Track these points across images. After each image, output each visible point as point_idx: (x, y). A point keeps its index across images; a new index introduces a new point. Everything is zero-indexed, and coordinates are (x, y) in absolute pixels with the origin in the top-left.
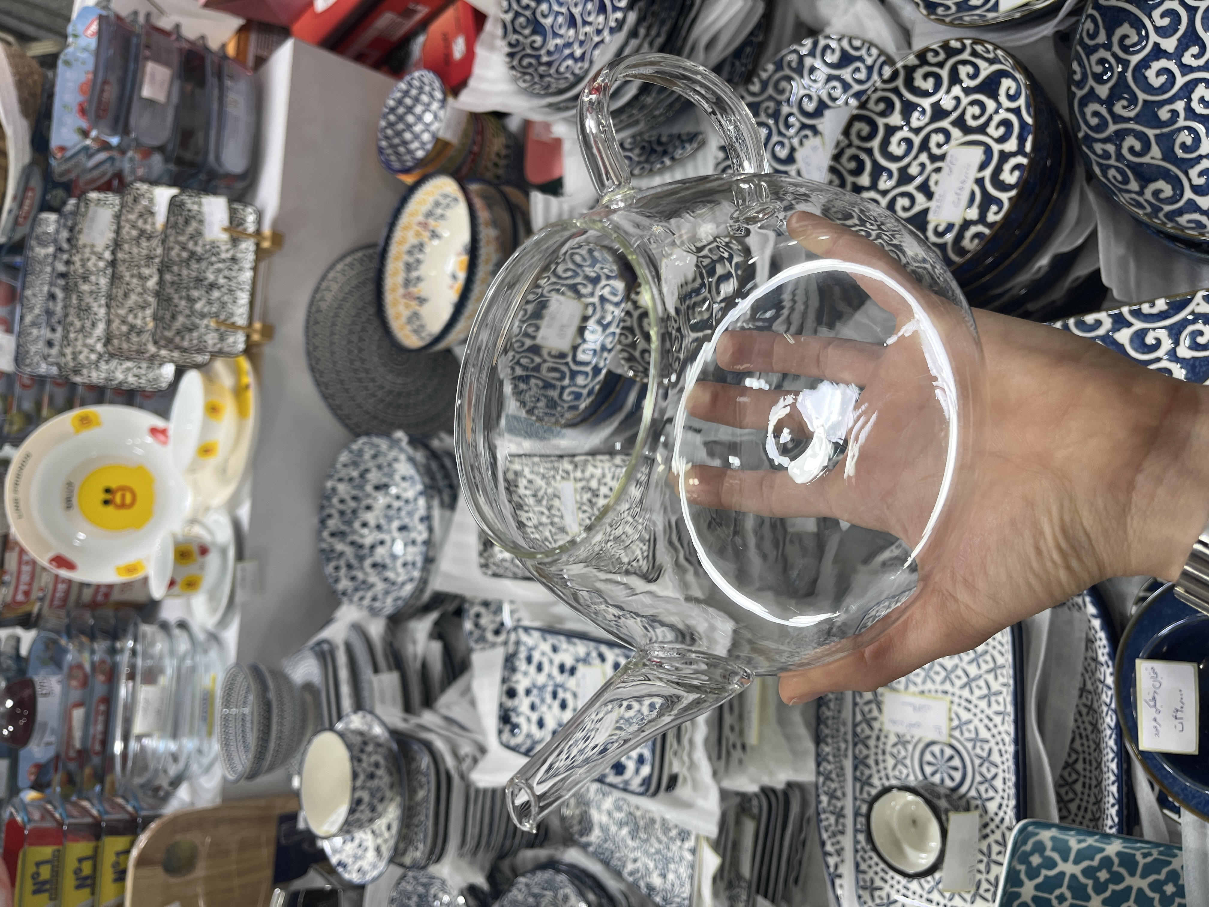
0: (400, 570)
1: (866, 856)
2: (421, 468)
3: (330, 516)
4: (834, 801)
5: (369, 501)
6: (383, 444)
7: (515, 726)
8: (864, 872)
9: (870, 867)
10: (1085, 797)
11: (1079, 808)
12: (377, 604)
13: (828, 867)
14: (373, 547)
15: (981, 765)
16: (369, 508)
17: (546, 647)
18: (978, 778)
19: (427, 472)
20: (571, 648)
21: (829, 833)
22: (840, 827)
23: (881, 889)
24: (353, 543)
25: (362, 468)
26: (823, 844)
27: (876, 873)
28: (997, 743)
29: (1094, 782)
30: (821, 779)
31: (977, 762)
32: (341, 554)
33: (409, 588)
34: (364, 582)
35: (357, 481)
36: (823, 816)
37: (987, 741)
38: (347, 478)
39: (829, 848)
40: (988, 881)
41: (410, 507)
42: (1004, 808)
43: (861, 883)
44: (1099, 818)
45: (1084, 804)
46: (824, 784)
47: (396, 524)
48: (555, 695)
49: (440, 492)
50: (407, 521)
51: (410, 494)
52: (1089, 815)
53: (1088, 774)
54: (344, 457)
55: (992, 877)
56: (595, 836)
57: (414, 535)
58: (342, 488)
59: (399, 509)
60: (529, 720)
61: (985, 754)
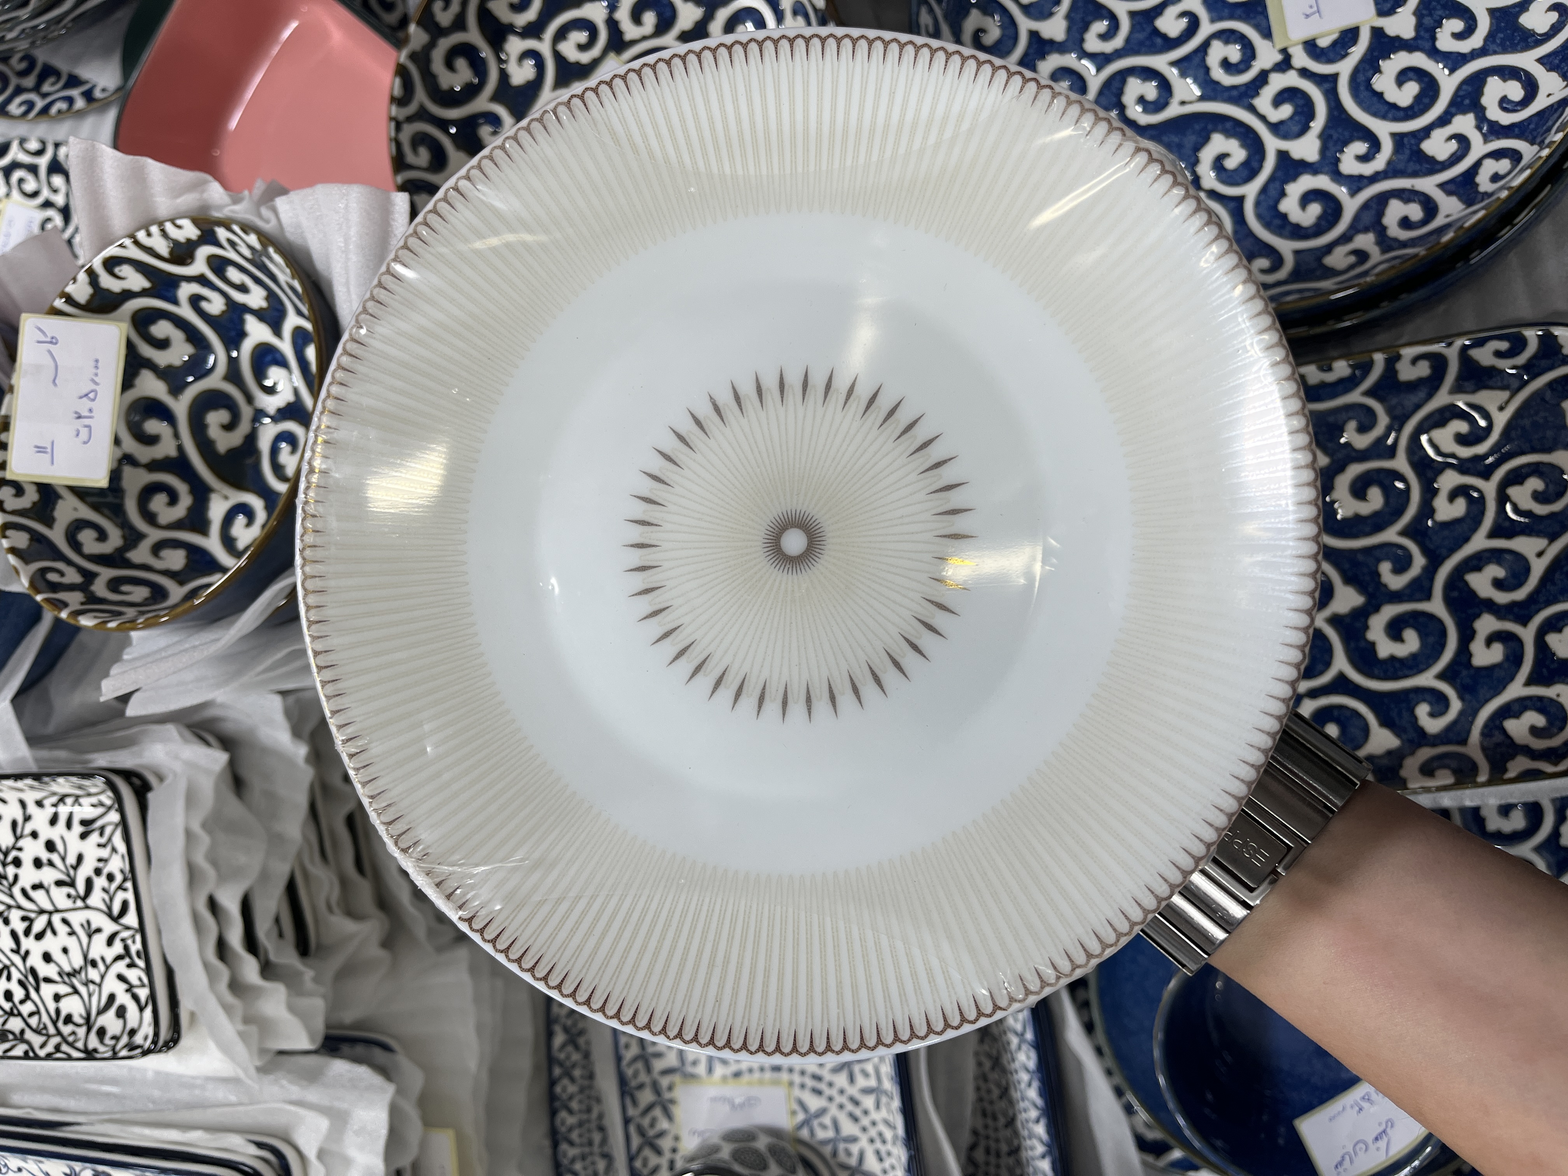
37: (855, 1140)
61: (853, 1161)
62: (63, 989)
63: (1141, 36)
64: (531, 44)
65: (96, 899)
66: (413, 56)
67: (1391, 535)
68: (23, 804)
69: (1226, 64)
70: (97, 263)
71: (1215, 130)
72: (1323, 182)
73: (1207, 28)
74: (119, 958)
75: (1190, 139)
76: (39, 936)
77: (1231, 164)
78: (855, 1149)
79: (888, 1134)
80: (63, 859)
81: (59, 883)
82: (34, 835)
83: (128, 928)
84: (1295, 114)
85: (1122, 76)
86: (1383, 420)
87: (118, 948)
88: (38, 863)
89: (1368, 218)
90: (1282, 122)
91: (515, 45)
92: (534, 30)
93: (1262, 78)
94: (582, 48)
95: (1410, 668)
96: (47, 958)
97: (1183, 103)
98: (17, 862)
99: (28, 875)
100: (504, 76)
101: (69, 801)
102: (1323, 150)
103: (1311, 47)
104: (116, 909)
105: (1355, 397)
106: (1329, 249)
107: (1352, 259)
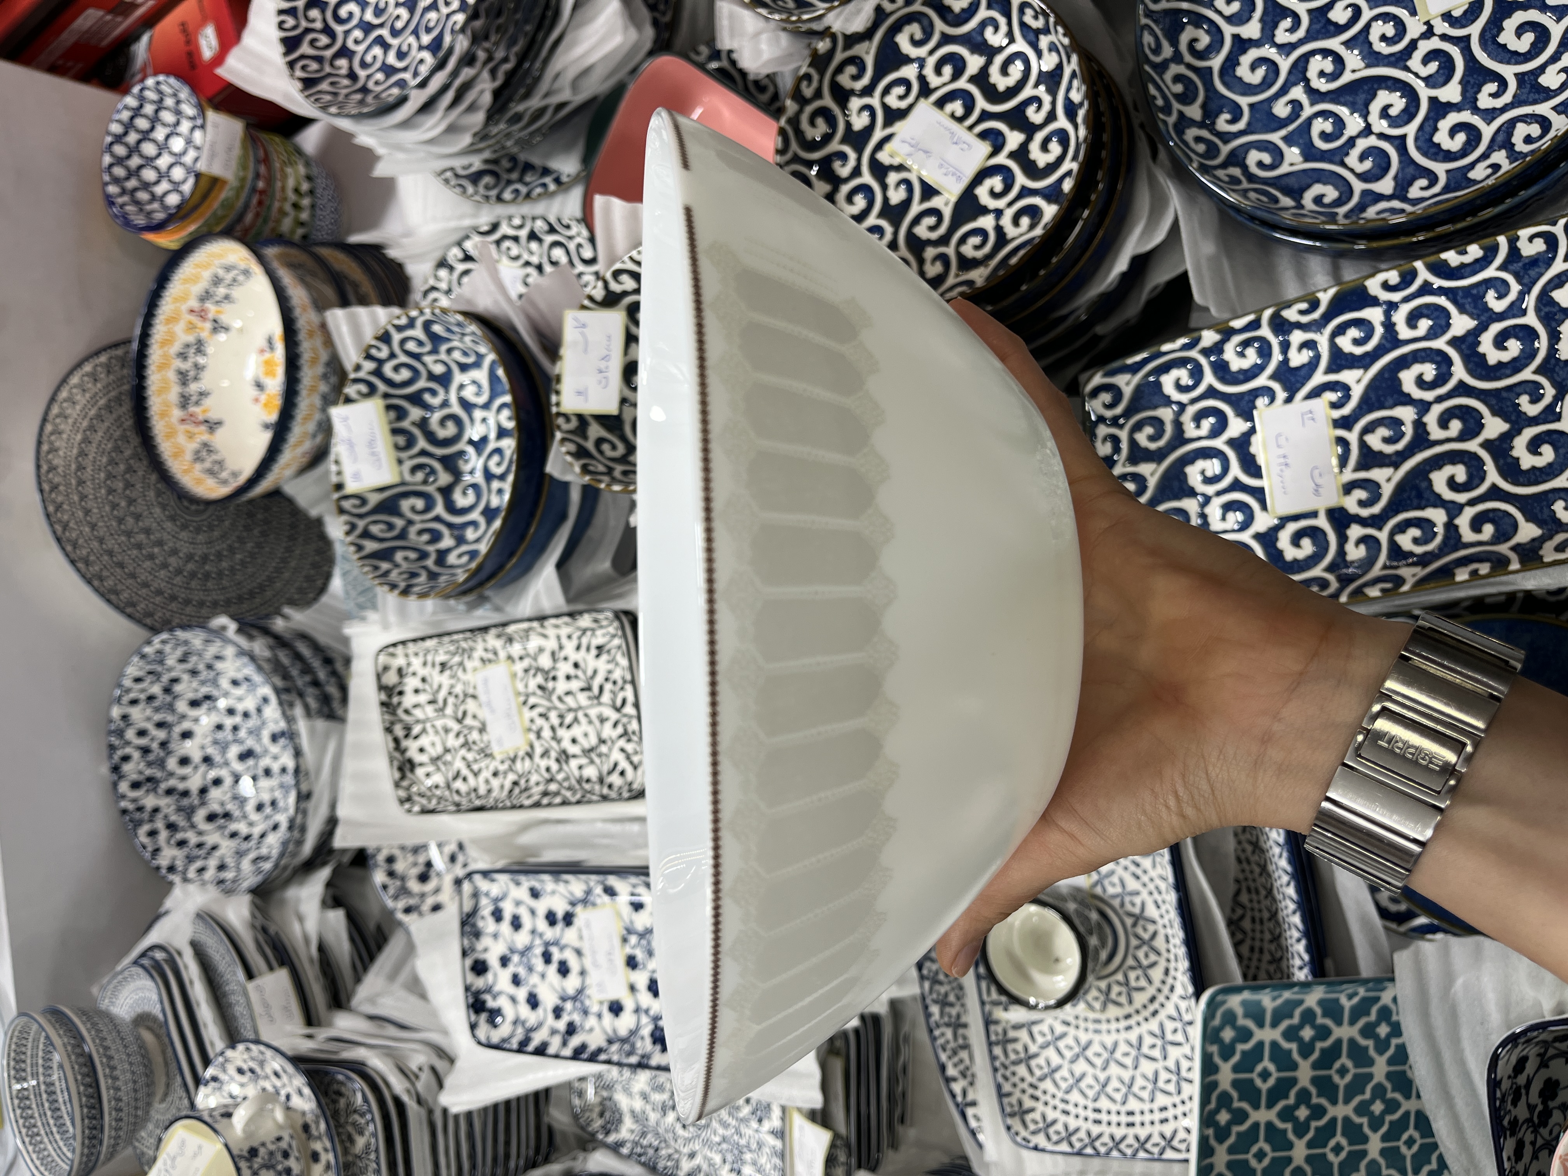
0: (254, 817)
1: (1008, 1073)
2: (266, 666)
3: (126, 758)
4: (948, 1009)
5: (186, 725)
6: (196, 638)
7: (494, 1015)
8: (1009, 1095)
9: (1015, 1085)
10: (1258, 935)
11: (1252, 949)
12: (229, 875)
13: (954, 1096)
14: (203, 791)
15: (1135, 925)
16: (187, 735)
17: (521, 893)
18: (1134, 942)
19: (277, 669)
20: (561, 888)
21: (949, 1052)
22: (961, 1041)
23: (1032, 1110)
24: (169, 792)
25: (165, 678)
26: (943, 1068)
27: (1024, 1091)
28: (1151, 893)
29: (1266, 915)
30: (927, 985)
31: (1129, 921)
32: (156, 810)
33: (273, 841)
34: (200, 845)
35: (162, 698)
36: (937, 1033)
37: (1137, 893)
38: (143, 696)
39: (951, 1071)
40: (1167, 1069)
41: (252, 723)
42: (1172, 972)
43: (1008, 1110)
44: (1281, 958)
45: (1257, 944)
46: (931, 990)
47: (234, 751)
48: (547, 958)
49: (301, 695)
50: (250, 743)
51: (250, 704)
52: (1267, 957)
53: (1256, 906)
54: (133, 670)
55: (1171, 1064)
56: (626, 1131)
57: (265, 762)
58: (137, 714)
59: (235, 728)
60: (513, 1000)
61: (1137, 910)
62: (584, 761)
63: (1317, 26)
64: (866, 100)
65: (606, 698)
66: (789, 121)
67: (1527, 374)
68: (559, 638)
69: (1383, 38)
70: (608, 276)
71: (1380, 88)
72: (1466, 116)
73: (1367, 14)
74: (621, 736)
75: (1361, 98)
76: (569, 727)
77: (1393, 112)
78: (1138, 900)
79: (1163, 886)
80: (585, 672)
81: (582, 690)
82: (566, 659)
83: (625, 715)
84: (1440, 67)
85: (1305, 58)
86: (1515, 288)
87: (620, 730)
88: (568, 678)
89: (1500, 138)
90: (1430, 76)
91: (855, 103)
92: (868, 91)
93: (1413, 45)
94: (901, 98)
95: (1548, 474)
96: (574, 741)
97: (1354, 71)
98: (554, 678)
99: (561, 686)
100: (848, 125)
101: (589, 633)
102: (1464, 93)
103: (1447, 17)
104: (619, 703)
105: (1491, 272)
106: (1472, 166)
107: (1489, 171)
